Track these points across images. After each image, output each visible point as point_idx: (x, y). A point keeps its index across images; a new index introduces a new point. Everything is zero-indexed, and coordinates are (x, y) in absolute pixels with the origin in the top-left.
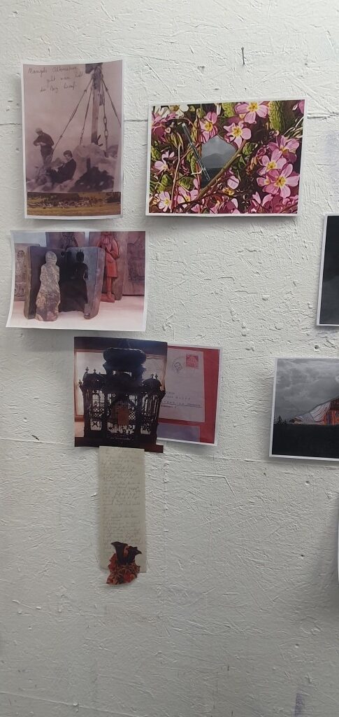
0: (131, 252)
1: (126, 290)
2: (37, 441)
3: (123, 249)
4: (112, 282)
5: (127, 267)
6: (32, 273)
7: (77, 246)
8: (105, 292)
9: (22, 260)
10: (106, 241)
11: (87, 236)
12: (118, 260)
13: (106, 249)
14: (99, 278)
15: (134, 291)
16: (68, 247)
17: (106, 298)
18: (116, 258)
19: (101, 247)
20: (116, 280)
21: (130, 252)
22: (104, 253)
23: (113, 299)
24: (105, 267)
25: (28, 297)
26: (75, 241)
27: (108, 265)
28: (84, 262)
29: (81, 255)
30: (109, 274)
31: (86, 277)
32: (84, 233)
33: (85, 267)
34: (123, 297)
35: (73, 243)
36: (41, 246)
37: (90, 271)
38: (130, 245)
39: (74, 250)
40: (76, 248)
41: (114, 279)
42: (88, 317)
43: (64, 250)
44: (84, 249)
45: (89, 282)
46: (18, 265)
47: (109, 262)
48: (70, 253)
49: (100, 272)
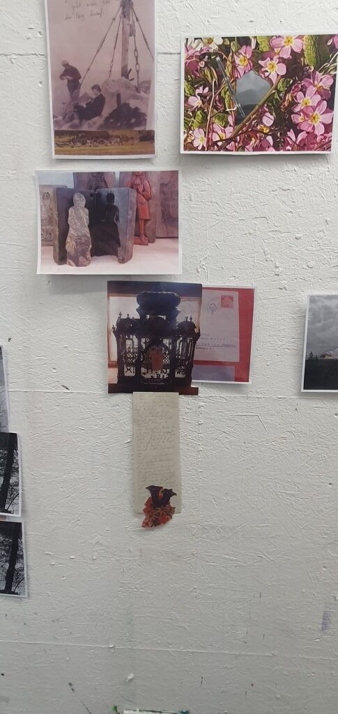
0: (164, 193)
1: (159, 232)
2: (67, 391)
3: (155, 190)
4: (145, 225)
5: (159, 209)
6: (58, 216)
7: (107, 187)
8: (137, 235)
9: (47, 202)
10: (138, 181)
11: (117, 176)
12: (151, 201)
13: (137, 190)
14: (131, 221)
15: (168, 233)
16: (97, 188)
17: (139, 241)
18: (148, 199)
19: (132, 188)
20: (149, 223)
21: (162, 192)
22: (134, 194)
23: (147, 242)
24: (137, 209)
25: (57, 242)
26: (105, 181)
27: (140, 208)
28: (114, 204)
29: (111, 197)
30: (141, 216)
31: (117, 219)
32: (114, 173)
33: (116, 208)
34: (157, 240)
35: (103, 184)
36: (68, 187)
37: (121, 212)
38: (162, 185)
39: (104, 192)
40: (107, 190)
41: (146, 221)
42: (123, 261)
43: (92, 191)
44: (115, 190)
45: (121, 224)
46: (43, 209)
47: (141, 203)
48: (99, 195)
49: (132, 214)
